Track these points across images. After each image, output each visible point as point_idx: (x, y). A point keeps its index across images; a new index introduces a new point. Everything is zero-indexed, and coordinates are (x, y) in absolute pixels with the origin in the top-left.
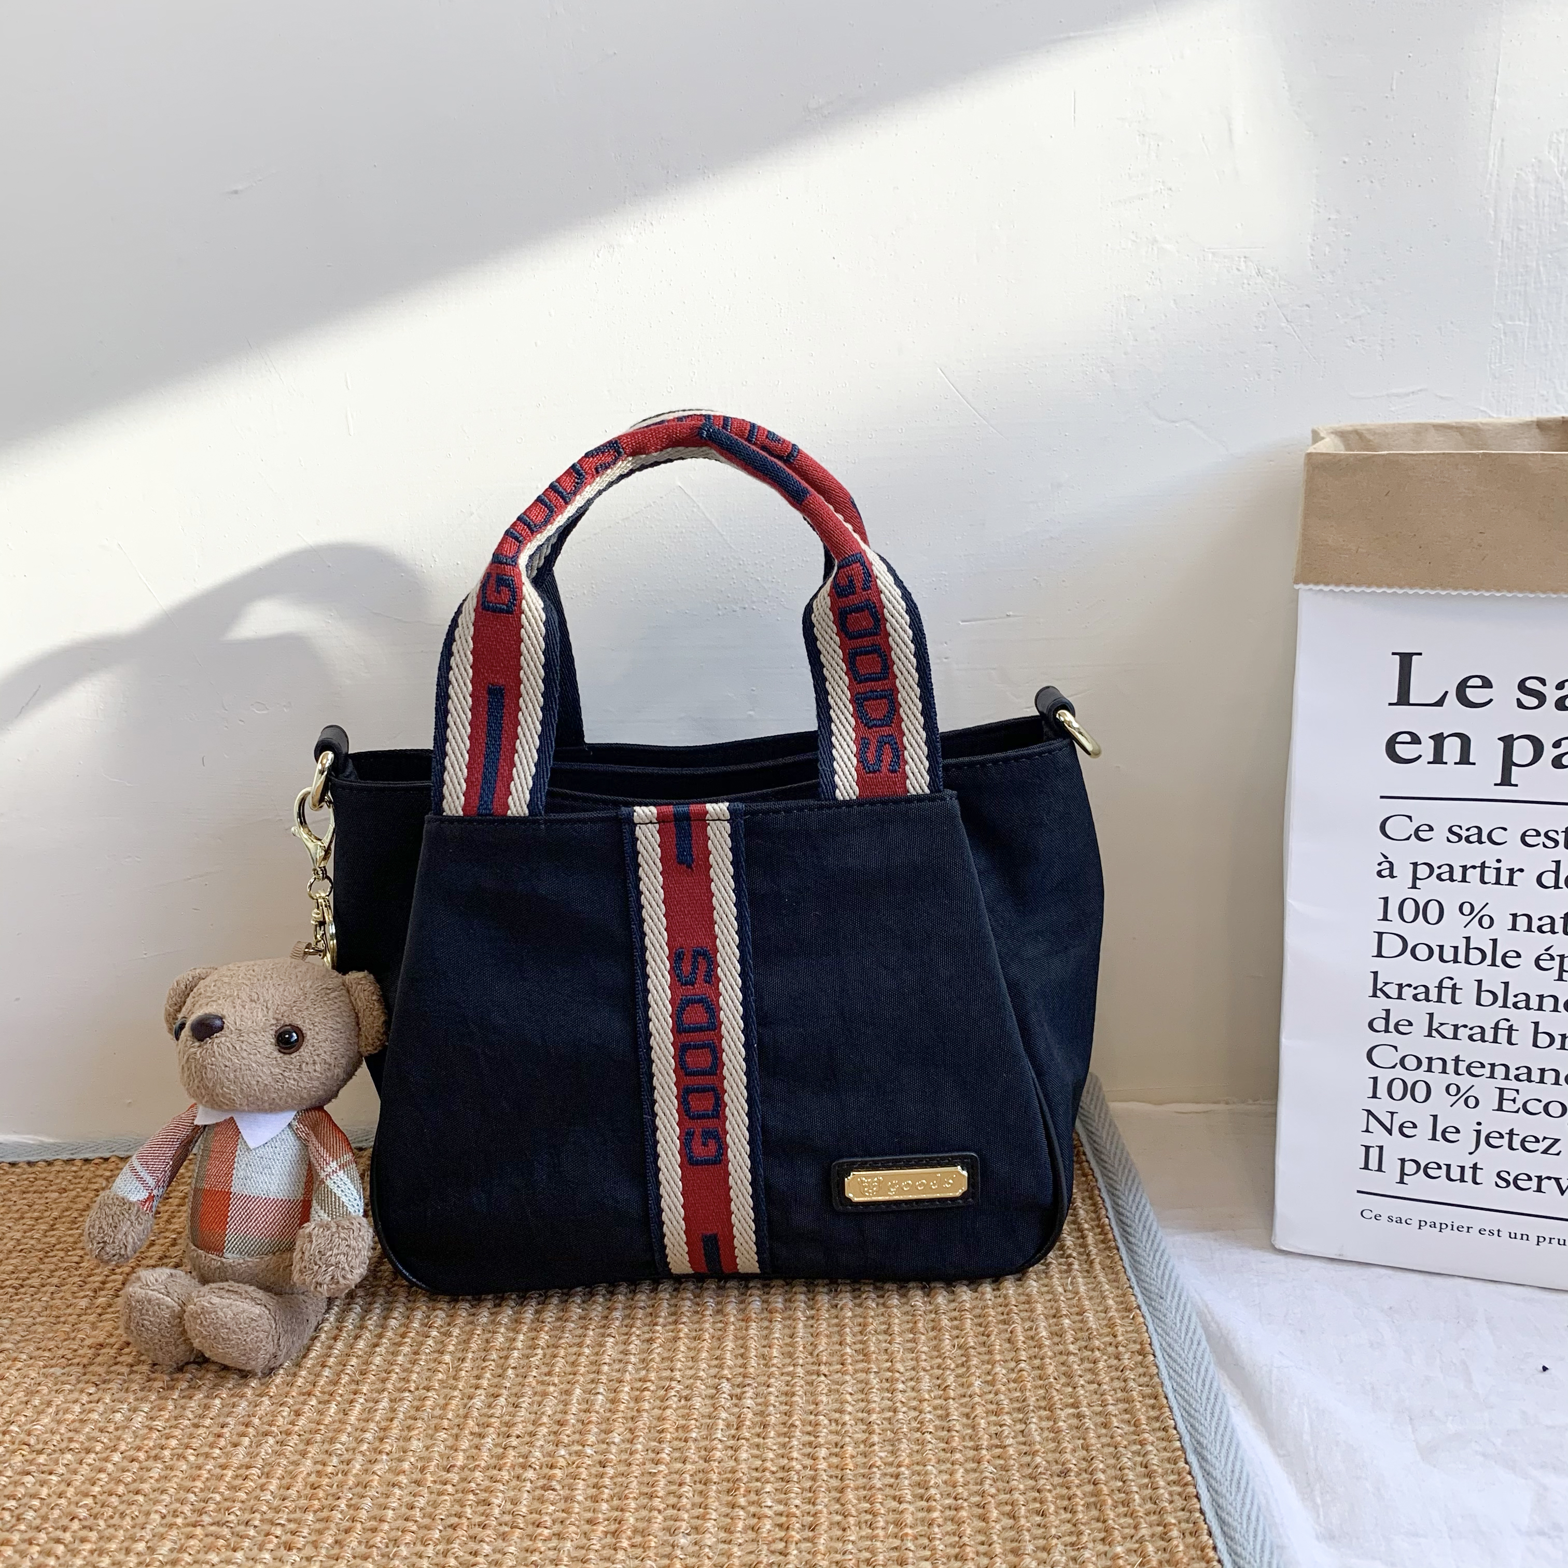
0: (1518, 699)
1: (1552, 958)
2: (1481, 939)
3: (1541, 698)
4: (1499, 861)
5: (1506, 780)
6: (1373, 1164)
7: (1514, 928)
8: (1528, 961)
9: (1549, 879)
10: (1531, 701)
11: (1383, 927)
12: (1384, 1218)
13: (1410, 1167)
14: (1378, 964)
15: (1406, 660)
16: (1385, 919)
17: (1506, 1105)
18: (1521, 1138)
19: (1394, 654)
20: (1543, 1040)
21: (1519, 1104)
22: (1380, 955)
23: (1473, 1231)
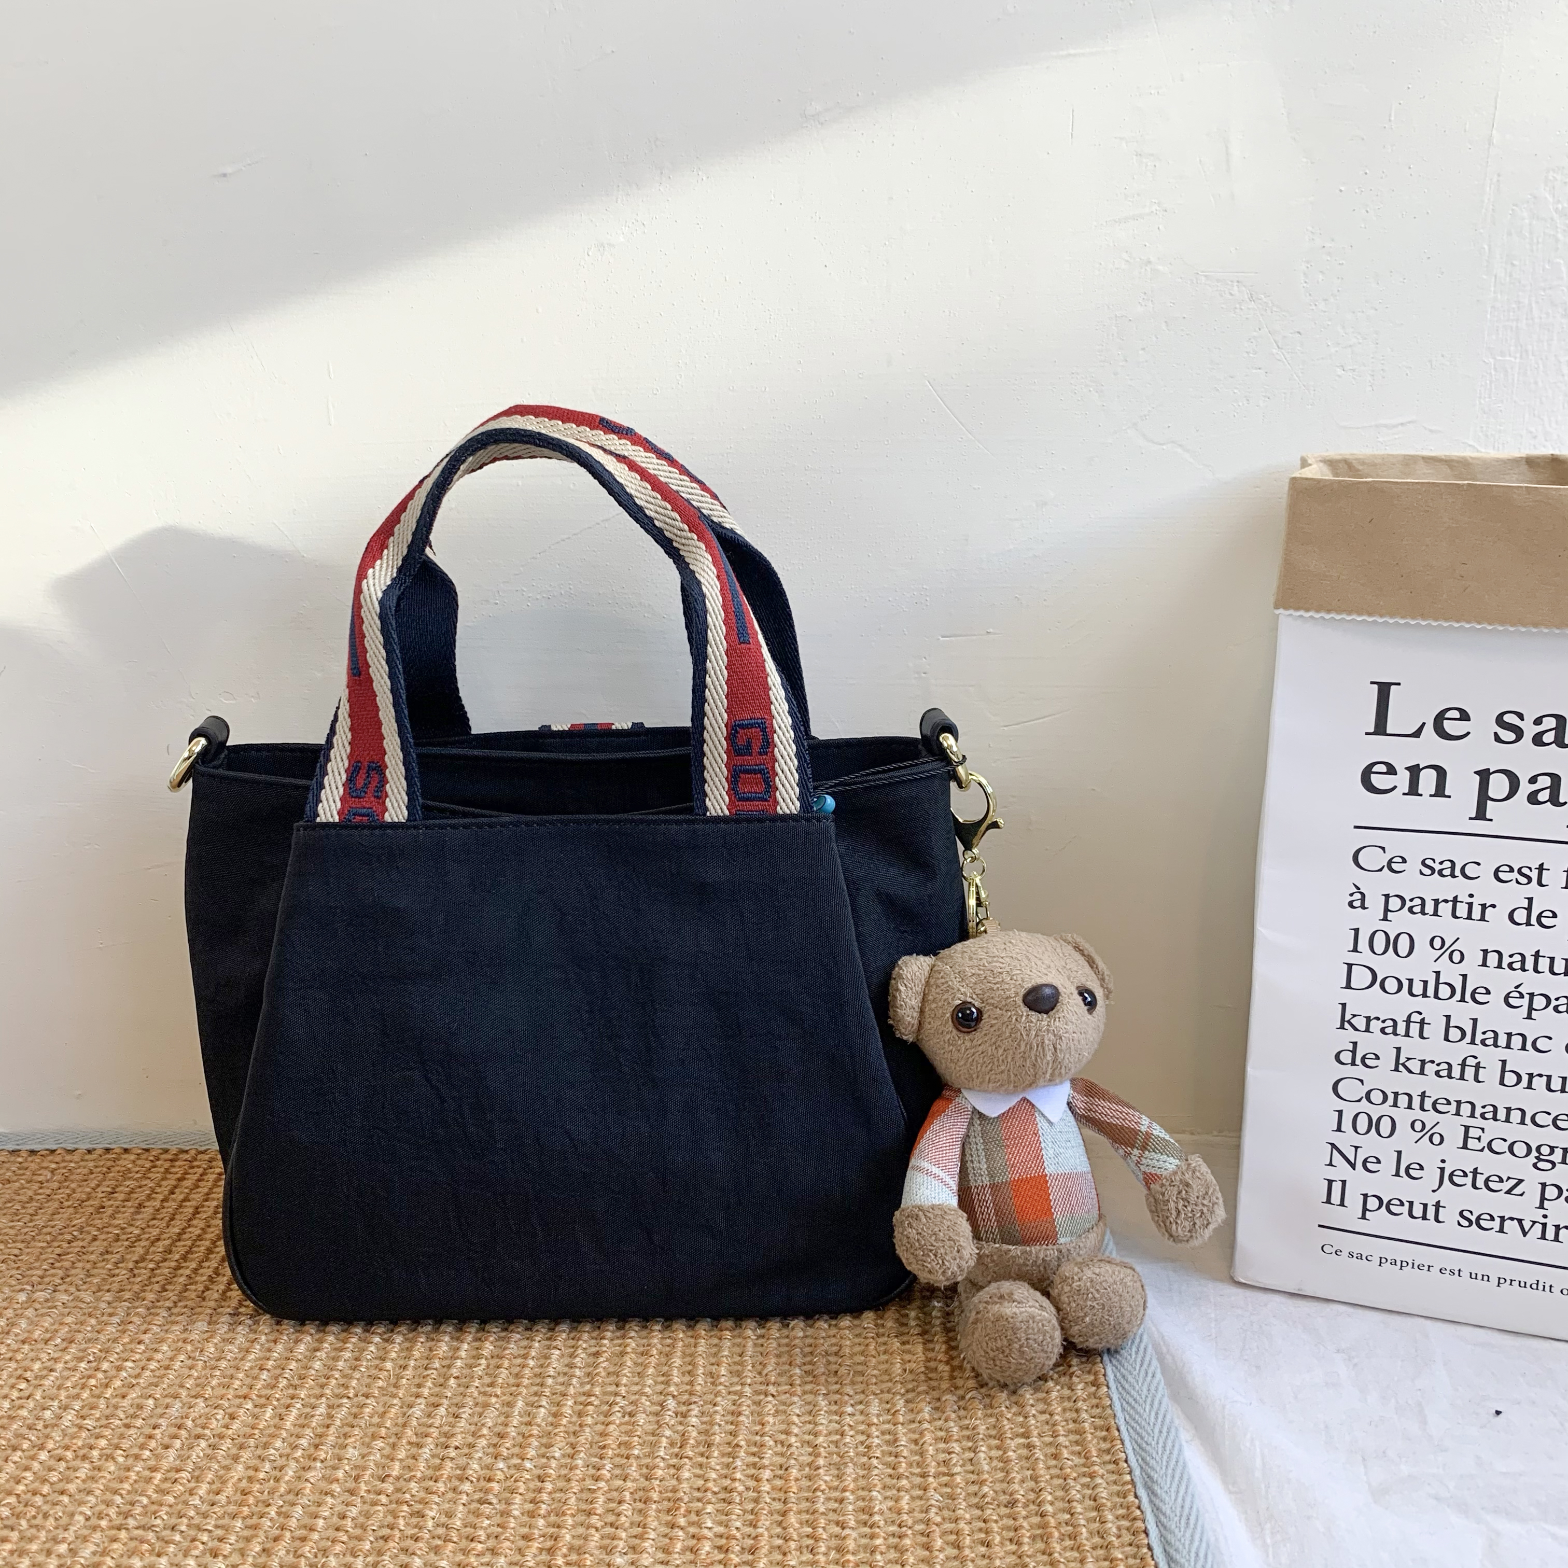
0: (1496, 734)
1: (1522, 996)
2: (1451, 973)
3: (1519, 733)
4: (1471, 896)
5: (1481, 815)
6: (1336, 1198)
7: (1484, 964)
8: (1496, 998)
9: (1520, 916)
10: (1509, 736)
11: (1353, 958)
12: (1345, 1254)
13: (1372, 1203)
14: (1348, 996)
15: (1384, 690)
16: (1355, 950)
17: (1472, 1143)
18: (1484, 1177)
19: (1372, 683)
20: (1510, 1079)
21: (1484, 1143)
22: (1348, 986)
23: (1434, 1270)
